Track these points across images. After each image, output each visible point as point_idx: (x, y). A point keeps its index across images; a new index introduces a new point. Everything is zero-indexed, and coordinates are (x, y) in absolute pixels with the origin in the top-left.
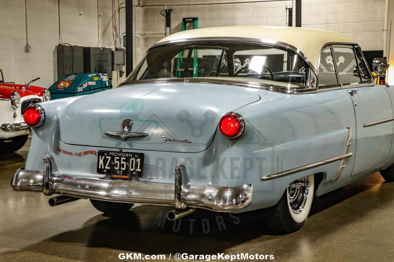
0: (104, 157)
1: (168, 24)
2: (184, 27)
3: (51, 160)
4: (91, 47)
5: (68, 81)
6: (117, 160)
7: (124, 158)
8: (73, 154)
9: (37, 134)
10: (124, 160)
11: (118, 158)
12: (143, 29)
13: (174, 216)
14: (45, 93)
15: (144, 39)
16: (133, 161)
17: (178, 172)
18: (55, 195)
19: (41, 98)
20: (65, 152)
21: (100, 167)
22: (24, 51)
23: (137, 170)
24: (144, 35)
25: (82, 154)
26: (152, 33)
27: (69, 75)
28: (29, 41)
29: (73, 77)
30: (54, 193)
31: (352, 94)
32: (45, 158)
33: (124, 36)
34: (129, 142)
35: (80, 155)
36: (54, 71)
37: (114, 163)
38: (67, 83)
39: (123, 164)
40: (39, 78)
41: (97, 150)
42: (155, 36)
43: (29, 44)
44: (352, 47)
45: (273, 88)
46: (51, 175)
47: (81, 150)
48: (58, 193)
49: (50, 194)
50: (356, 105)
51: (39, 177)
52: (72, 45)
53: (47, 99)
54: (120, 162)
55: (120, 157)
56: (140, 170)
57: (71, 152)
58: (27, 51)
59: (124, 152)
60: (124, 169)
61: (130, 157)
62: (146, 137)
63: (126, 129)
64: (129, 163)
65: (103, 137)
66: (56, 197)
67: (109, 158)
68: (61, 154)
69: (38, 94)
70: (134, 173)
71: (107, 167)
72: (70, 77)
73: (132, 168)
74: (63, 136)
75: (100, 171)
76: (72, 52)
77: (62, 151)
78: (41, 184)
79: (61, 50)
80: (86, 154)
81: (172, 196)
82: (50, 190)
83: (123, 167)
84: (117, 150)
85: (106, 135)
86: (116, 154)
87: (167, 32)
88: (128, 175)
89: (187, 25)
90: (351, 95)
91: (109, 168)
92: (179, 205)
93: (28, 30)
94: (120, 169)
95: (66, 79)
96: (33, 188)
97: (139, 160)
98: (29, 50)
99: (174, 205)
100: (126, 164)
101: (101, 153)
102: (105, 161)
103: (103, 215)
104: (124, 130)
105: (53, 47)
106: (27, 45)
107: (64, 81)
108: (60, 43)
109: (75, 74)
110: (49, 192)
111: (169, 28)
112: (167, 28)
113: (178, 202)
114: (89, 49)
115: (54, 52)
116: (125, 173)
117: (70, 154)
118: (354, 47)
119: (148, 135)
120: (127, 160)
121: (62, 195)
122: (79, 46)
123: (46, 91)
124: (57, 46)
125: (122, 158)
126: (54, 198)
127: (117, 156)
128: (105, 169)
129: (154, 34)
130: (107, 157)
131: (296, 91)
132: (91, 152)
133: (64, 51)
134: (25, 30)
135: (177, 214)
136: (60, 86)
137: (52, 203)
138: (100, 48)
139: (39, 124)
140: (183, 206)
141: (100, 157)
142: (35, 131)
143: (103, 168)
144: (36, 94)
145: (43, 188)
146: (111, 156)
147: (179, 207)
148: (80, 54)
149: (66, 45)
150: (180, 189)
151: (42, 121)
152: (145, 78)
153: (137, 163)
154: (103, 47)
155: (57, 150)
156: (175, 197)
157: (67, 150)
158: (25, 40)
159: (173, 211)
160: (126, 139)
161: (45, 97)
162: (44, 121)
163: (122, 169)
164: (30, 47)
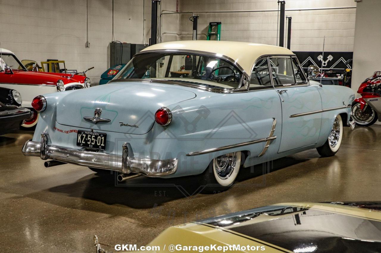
0: (81, 135)
1: (195, 28)
2: (210, 29)
3: (47, 136)
4: (136, 44)
5: (116, 70)
6: (89, 137)
7: (94, 136)
8: (64, 131)
9: (42, 116)
10: (93, 138)
11: (90, 136)
12: (180, 30)
13: (122, 179)
14: (86, 80)
15: (180, 38)
16: (99, 138)
17: (125, 148)
18: (48, 160)
19: (83, 85)
20: (58, 130)
21: (78, 142)
22: (85, 47)
23: (102, 145)
24: (180, 35)
25: (69, 132)
26: (186, 33)
27: (117, 65)
28: (88, 39)
29: (120, 67)
30: (48, 158)
31: (281, 93)
32: (42, 134)
33: (150, 39)
34: (99, 125)
35: (67, 132)
36: (108, 62)
37: (87, 140)
38: (115, 72)
39: (93, 140)
40: (93, 68)
41: (77, 129)
42: (188, 35)
43: (89, 41)
44: (289, 57)
45: (210, 90)
46: (48, 145)
47: (68, 129)
48: (51, 158)
49: (46, 159)
50: (283, 101)
51: (38, 146)
52: (122, 42)
53: (88, 85)
54: (91, 139)
55: (92, 135)
56: (104, 145)
57: (62, 130)
58: (87, 46)
59: (94, 132)
60: (93, 144)
61: (98, 136)
62: (109, 122)
63: (97, 116)
64: (97, 140)
65: (82, 121)
66: (50, 161)
67: (84, 135)
68: (56, 131)
69: (81, 81)
70: (100, 147)
71: (83, 142)
72: (118, 67)
73: (99, 143)
74: (58, 118)
75: (78, 144)
76: (122, 48)
77: (57, 129)
78: (39, 151)
79: (113, 46)
80: (71, 132)
81: (120, 164)
82: (46, 156)
83: (93, 143)
84: (90, 130)
85: (84, 119)
86: (89, 133)
87: (194, 33)
88: (96, 148)
89: (213, 27)
90: (279, 94)
91: (84, 143)
92: (125, 171)
93: (88, 31)
94: (91, 144)
95: (114, 68)
96: (34, 154)
97: (103, 138)
98: (89, 46)
99: (122, 171)
100: (95, 140)
101: (79, 132)
102: (82, 137)
103: (96, 174)
104: (96, 116)
105: (107, 43)
106: (87, 42)
107: (113, 70)
108: (113, 41)
109: (121, 65)
110: (46, 158)
111: (196, 30)
112: (194, 30)
113: (124, 169)
114: (135, 45)
115: (108, 47)
116: (94, 146)
117: (62, 131)
118: (291, 57)
119: (110, 121)
120: (96, 137)
121: (54, 160)
122: (128, 43)
123: (87, 79)
124: (111, 43)
125: (93, 136)
126: (48, 162)
127: (89, 135)
128: (81, 143)
129: (188, 34)
130: (83, 135)
131: (233, 91)
132: (75, 131)
133: (115, 46)
134: (86, 31)
135: (124, 177)
136: (110, 74)
137: (46, 165)
138: (144, 45)
139: (42, 109)
140: (129, 171)
141: (79, 134)
142: (41, 114)
143: (80, 142)
144: (79, 82)
145: (41, 154)
146: (86, 134)
147: (125, 172)
148: (129, 49)
149: (118, 42)
150: (126, 159)
151: (44, 108)
152: (131, 78)
153: (102, 140)
154: (147, 44)
155: (54, 128)
156: (122, 166)
157: (60, 129)
158: (86, 39)
159: (121, 175)
160: (97, 123)
161: (86, 84)
162: (46, 107)
163: (92, 143)
164: (89, 44)
